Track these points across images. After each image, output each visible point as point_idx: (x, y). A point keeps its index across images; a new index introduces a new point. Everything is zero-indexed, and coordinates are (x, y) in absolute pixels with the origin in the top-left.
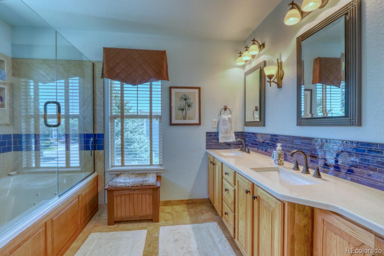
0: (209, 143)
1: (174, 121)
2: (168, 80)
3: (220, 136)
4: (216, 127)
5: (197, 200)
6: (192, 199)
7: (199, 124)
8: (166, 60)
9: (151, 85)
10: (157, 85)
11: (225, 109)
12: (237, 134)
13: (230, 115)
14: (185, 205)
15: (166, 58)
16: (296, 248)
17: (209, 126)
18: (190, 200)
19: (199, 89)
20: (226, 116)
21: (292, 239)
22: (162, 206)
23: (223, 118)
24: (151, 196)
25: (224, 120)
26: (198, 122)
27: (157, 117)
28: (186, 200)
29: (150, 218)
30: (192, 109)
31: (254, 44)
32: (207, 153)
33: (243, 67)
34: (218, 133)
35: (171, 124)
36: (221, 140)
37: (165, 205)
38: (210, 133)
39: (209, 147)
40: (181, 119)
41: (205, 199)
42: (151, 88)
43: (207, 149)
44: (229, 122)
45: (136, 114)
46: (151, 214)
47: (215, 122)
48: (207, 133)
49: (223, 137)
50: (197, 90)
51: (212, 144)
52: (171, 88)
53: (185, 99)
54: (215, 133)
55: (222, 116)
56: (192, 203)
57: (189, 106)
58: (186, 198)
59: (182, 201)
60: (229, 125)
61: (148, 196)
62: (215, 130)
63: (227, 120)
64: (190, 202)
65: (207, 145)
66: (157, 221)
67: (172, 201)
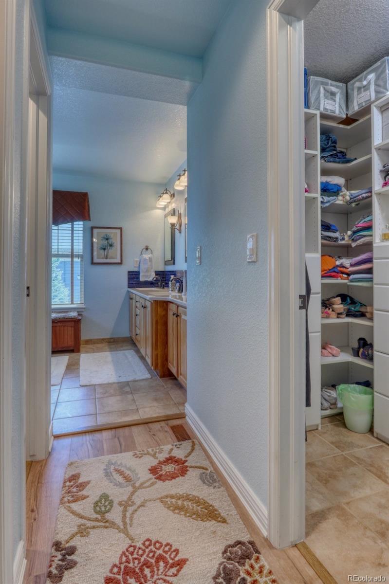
0: (131, 282)
1: (96, 260)
2: (90, 220)
3: (141, 274)
4: (138, 265)
5: (119, 338)
6: (114, 338)
7: (121, 263)
8: (88, 202)
9: (73, 225)
10: (79, 225)
11: (147, 249)
12: (157, 273)
13: (151, 255)
14: (107, 344)
15: (88, 198)
16: (159, 327)
17: (130, 265)
18: (111, 338)
19: (121, 229)
20: (146, 256)
21: (157, 322)
22: (83, 344)
23: (144, 257)
24: (73, 328)
25: (145, 260)
26: (119, 261)
27: (78, 256)
28: (108, 339)
29: (72, 349)
30: (113, 249)
31: (166, 193)
32: (128, 292)
33: (164, 208)
34: (139, 272)
35: (93, 263)
36: (142, 279)
37: (86, 344)
38: (131, 272)
39: (131, 286)
40: (103, 258)
41: (127, 338)
42: (72, 227)
43: (129, 287)
44: (150, 261)
45: (57, 253)
46: (73, 345)
47: (137, 261)
48: (129, 272)
49: (143, 276)
50: (119, 230)
51: (134, 282)
52: (92, 228)
53: (107, 239)
54: (136, 272)
55: (143, 255)
56: (114, 342)
57: (111, 245)
58: (108, 336)
59: (103, 340)
60: (149, 263)
61: (70, 328)
62: (136, 269)
63: (147, 260)
64: (112, 340)
65: (129, 284)
66: (78, 351)
67: (93, 339)
